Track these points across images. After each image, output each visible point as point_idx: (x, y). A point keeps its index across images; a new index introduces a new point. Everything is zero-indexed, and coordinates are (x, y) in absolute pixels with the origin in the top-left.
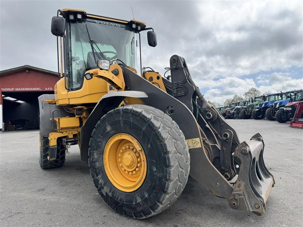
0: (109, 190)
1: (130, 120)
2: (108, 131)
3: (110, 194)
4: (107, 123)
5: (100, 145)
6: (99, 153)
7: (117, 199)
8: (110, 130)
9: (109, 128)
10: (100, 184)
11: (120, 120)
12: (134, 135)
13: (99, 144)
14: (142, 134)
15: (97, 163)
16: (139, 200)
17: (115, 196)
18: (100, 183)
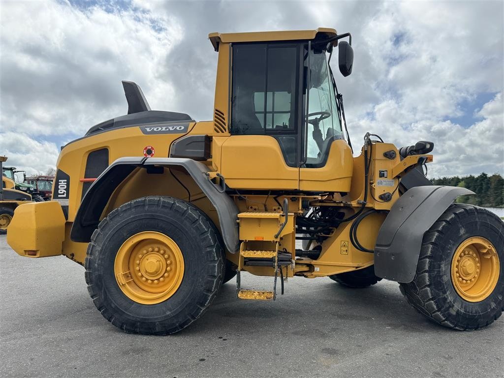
0: (460, 306)
1: (486, 221)
2: (462, 235)
3: (462, 311)
4: (460, 226)
5: (449, 253)
6: (447, 263)
7: (472, 313)
8: (464, 234)
9: (462, 231)
10: (448, 303)
11: (477, 221)
12: (489, 238)
13: (449, 251)
14: (498, 236)
15: (445, 276)
16: (493, 305)
17: (468, 310)
18: (448, 301)
